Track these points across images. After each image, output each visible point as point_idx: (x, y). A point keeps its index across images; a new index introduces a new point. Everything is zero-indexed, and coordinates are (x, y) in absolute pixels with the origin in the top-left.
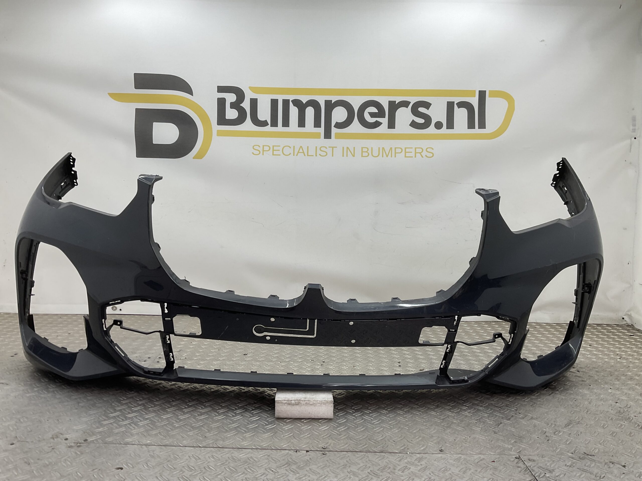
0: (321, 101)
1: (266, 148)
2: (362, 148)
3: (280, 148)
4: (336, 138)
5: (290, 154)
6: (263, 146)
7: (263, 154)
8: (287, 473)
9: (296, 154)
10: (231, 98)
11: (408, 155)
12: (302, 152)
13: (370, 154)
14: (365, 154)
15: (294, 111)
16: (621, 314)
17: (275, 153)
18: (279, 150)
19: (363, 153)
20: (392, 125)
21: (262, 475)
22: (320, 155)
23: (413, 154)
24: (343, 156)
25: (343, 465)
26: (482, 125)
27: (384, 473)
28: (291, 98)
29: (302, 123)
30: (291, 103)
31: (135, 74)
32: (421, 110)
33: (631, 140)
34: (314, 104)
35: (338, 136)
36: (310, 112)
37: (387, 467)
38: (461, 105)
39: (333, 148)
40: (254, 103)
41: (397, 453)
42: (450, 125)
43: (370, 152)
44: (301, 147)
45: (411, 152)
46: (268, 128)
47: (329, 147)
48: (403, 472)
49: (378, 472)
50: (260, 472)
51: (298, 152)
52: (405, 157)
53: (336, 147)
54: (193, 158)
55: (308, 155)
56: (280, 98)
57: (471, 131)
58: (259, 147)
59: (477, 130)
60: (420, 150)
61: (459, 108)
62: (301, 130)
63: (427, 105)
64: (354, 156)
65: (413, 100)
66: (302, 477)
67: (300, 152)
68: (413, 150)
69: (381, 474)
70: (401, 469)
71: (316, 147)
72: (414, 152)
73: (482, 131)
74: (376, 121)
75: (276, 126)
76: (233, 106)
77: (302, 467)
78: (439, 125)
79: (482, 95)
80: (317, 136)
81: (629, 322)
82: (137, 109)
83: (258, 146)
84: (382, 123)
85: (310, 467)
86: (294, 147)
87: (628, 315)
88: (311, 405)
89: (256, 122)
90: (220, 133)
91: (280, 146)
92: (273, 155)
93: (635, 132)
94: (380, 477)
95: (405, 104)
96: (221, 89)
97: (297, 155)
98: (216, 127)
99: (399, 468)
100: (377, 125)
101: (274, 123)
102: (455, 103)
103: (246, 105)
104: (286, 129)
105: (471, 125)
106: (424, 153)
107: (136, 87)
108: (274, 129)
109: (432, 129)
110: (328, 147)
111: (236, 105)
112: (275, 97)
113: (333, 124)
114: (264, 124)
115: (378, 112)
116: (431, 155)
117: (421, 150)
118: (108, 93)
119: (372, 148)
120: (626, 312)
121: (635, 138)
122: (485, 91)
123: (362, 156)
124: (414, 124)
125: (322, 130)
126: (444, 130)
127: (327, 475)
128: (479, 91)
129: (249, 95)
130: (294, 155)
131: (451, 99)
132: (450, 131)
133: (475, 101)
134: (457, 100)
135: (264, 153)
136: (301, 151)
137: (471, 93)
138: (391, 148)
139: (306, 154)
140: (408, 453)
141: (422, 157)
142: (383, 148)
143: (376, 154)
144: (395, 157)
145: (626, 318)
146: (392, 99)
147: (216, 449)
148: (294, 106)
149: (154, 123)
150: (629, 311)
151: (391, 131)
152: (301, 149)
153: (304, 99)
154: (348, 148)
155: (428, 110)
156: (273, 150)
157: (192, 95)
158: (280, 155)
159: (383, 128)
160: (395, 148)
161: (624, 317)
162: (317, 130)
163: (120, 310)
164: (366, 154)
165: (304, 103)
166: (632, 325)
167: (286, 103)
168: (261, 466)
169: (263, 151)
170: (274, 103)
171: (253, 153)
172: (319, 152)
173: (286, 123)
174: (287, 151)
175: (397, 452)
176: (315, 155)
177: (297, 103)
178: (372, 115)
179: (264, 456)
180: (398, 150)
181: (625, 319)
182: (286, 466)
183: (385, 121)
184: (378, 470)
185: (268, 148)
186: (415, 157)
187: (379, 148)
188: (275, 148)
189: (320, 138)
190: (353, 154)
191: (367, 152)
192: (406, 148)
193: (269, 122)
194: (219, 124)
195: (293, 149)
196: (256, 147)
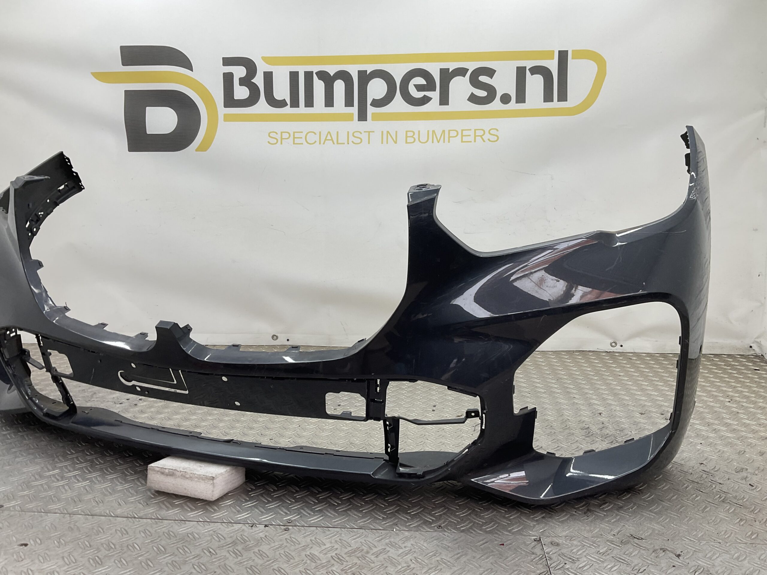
0: (353, 71)
1: (285, 136)
2: (407, 132)
3: (303, 135)
4: (373, 119)
5: (316, 142)
6: (282, 133)
7: (281, 144)
8: (228, 555)
9: (322, 142)
10: (239, 72)
11: (465, 139)
12: (330, 139)
13: (417, 139)
14: (410, 140)
15: (319, 86)
16: (748, 342)
17: (297, 141)
18: (301, 138)
20: (444, 100)
21: (194, 558)
22: (353, 142)
23: (471, 138)
24: (382, 143)
25: (304, 546)
26: (563, 97)
27: (351, 557)
28: (315, 69)
29: (329, 102)
30: (315, 76)
31: (122, 48)
32: (483, 79)
34: (344, 76)
35: (376, 117)
36: (339, 86)
37: (360, 549)
38: (535, 70)
39: (369, 132)
40: (268, 77)
41: (380, 530)
42: (521, 97)
43: (416, 136)
44: (329, 132)
45: (470, 135)
46: (288, 110)
47: (365, 132)
48: (377, 557)
49: (344, 556)
50: (193, 553)
51: (326, 140)
52: (462, 142)
53: (374, 132)
54: (196, 150)
55: (338, 143)
56: (302, 70)
57: (549, 105)
58: (277, 134)
59: (556, 104)
60: (481, 133)
61: (532, 75)
62: (329, 110)
63: (490, 73)
64: (396, 142)
65: (472, 66)
66: (244, 562)
67: (327, 139)
68: (472, 133)
69: (347, 558)
70: (376, 553)
71: (348, 132)
72: (473, 136)
73: (562, 104)
74: (425, 95)
75: (298, 106)
76: (244, 82)
77: (251, 547)
78: (505, 99)
79: (563, 56)
80: (348, 118)
81: (758, 351)
82: (126, 92)
83: (275, 133)
84: (432, 98)
85: (260, 548)
86: (320, 132)
87: (757, 342)
88: (187, 478)
89: (273, 102)
90: (227, 118)
91: (302, 132)
92: (294, 144)
94: (345, 563)
95: (461, 72)
96: (227, 62)
97: (324, 144)
98: (222, 111)
99: (375, 550)
100: (425, 100)
101: (295, 103)
102: (527, 69)
103: (259, 80)
104: (309, 110)
105: (548, 97)
106: (487, 136)
107: (124, 64)
108: (295, 110)
109: (496, 104)
110: (362, 132)
111: (246, 81)
112: (294, 69)
113: (369, 101)
114: (281, 104)
115: (426, 83)
116: (496, 138)
117: (483, 132)
118: (92, 73)
119: (419, 131)
120: (756, 338)
122: (567, 51)
123: (406, 143)
124: (473, 99)
125: (354, 110)
126: (513, 105)
127: (277, 559)
128: (559, 51)
129: (262, 68)
130: (320, 143)
131: (521, 64)
132: (521, 106)
133: (553, 65)
134: (529, 64)
135: (283, 142)
136: (329, 137)
137: (548, 55)
138: (444, 131)
139: (335, 142)
140: (395, 530)
141: (484, 141)
142: (434, 131)
143: (423, 138)
144: (449, 142)
145: (755, 347)
146: (444, 65)
147: (153, 521)
148: (319, 79)
149: (147, 108)
150: (758, 338)
151: (444, 108)
152: (329, 135)
153: (332, 70)
154: (388, 132)
155: (492, 78)
156: (294, 138)
157: (192, 71)
158: (302, 144)
159: (434, 105)
160: (449, 131)
161: (752, 345)
162: (349, 110)
164: (412, 140)
165: (332, 75)
166: (762, 355)
167: (309, 76)
168: (200, 545)
169: (282, 139)
170: (294, 76)
171: (269, 142)
172: (351, 138)
173: (309, 103)
174: (312, 138)
175: (381, 528)
176: (346, 143)
177: (322, 75)
178: (419, 88)
179: (209, 531)
180: (453, 134)
181: (753, 348)
182: (231, 545)
183: (435, 95)
184: (346, 554)
185: (288, 135)
186: (475, 141)
187: (428, 131)
188: (297, 135)
189: (352, 120)
190: (395, 140)
191: (412, 137)
192: (462, 130)
193: (288, 102)
194: (226, 105)
195: (319, 135)
196: (272, 135)
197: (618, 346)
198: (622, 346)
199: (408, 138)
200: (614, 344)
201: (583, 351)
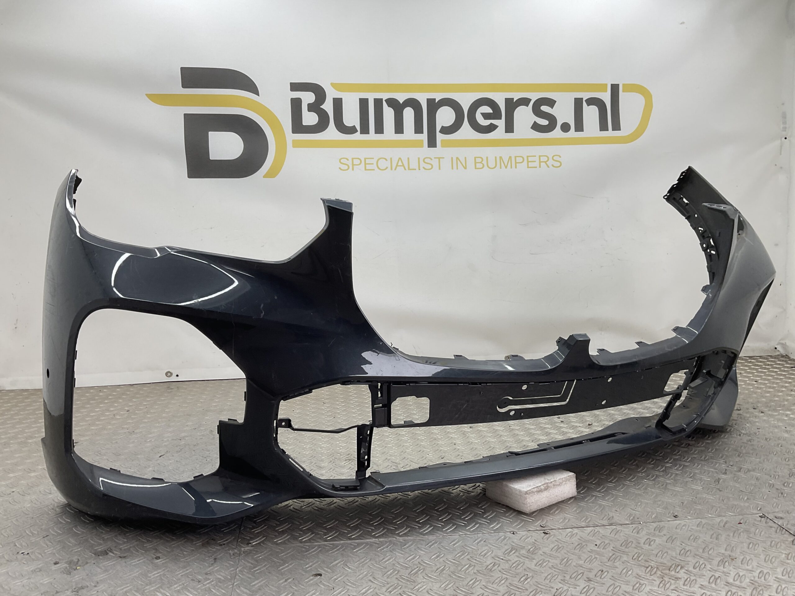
0: (423, 100)
1: (356, 162)
3: (374, 161)
4: (442, 146)
5: (387, 168)
6: (353, 159)
7: (353, 170)
8: (521, 559)
9: (394, 168)
10: (308, 98)
11: (531, 165)
12: (402, 165)
13: (485, 165)
15: (389, 113)
16: (774, 344)
17: (368, 167)
18: (373, 164)
19: (477, 164)
20: (509, 128)
21: (494, 566)
22: (424, 168)
23: (537, 164)
24: (453, 169)
25: (579, 545)
26: (617, 126)
28: (384, 96)
29: (399, 128)
30: (384, 103)
31: (182, 69)
32: (544, 108)
33: (781, 140)
34: (413, 103)
35: (445, 144)
36: (409, 114)
37: (629, 542)
38: (591, 101)
39: (439, 158)
40: (338, 103)
42: (579, 127)
43: (485, 162)
44: (400, 159)
46: (358, 136)
47: (435, 158)
48: (650, 545)
49: (622, 548)
51: (397, 165)
52: (528, 167)
53: (444, 158)
54: (264, 177)
55: (409, 169)
56: (371, 97)
57: (604, 134)
58: (348, 160)
59: (610, 133)
60: (545, 159)
61: (588, 106)
62: (399, 137)
63: (551, 103)
64: (465, 168)
65: (534, 97)
66: (542, 563)
67: (399, 165)
68: (537, 159)
70: (646, 543)
71: (419, 158)
73: (617, 133)
74: (491, 123)
75: (368, 133)
76: (311, 107)
77: (533, 551)
78: (565, 128)
79: (615, 89)
80: (419, 144)
81: (783, 352)
82: (185, 115)
83: (345, 160)
84: (498, 126)
85: (543, 551)
86: (391, 159)
87: (782, 344)
89: (342, 128)
90: (296, 144)
91: (373, 158)
92: (366, 170)
93: (785, 131)
95: (525, 102)
96: (295, 87)
97: (395, 169)
98: (290, 137)
99: (642, 540)
100: (491, 128)
101: (365, 130)
102: (584, 100)
103: (328, 106)
104: (379, 137)
105: (603, 127)
106: (550, 162)
107: (184, 86)
108: (365, 137)
109: (557, 132)
110: (433, 158)
111: (314, 107)
112: (364, 96)
113: (438, 128)
114: (351, 130)
115: (492, 112)
116: (559, 164)
117: (547, 158)
118: (146, 95)
119: (487, 158)
120: (780, 340)
121: (786, 138)
122: (618, 85)
123: (476, 168)
124: (536, 127)
125: (424, 137)
126: (572, 133)
127: (568, 558)
128: (612, 85)
129: (331, 94)
130: (391, 169)
131: (579, 95)
132: (579, 134)
133: (606, 98)
134: (585, 96)
135: (355, 168)
136: (400, 163)
137: (601, 87)
138: (510, 157)
139: (407, 168)
140: (641, 523)
141: (548, 167)
142: (501, 158)
143: (492, 164)
144: (516, 168)
145: (779, 348)
146: (509, 95)
148: (389, 106)
149: (210, 133)
150: (782, 339)
151: (510, 136)
153: (401, 98)
154: (457, 158)
155: (552, 108)
156: (365, 164)
157: (259, 96)
158: (374, 170)
159: (500, 133)
160: (516, 157)
161: (776, 347)
162: (419, 136)
163: (177, 376)
164: (481, 166)
165: (401, 103)
166: (786, 355)
167: (378, 103)
168: (485, 554)
169: (353, 165)
170: (364, 103)
171: (340, 168)
172: (422, 164)
173: (379, 129)
174: (383, 164)
175: (627, 523)
176: (417, 168)
177: (392, 103)
178: (486, 116)
180: (519, 160)
182: (514, 551)
183: (501, 123)
184: (621, 546)
185: (359, 161)
186: (540, 167)
187: (496, 157)
188: (368, 161)
189: (422, 146)
190: (465, 166)
191: (480, 163)
192: (528, 157)
193: (358, 128)
194: (294, 131)
195: (390, 161)
196: (343, 161)
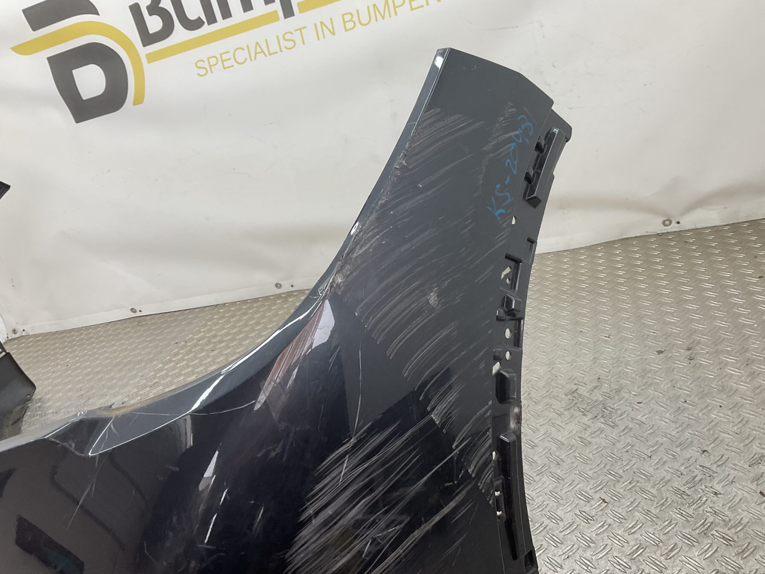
1: (213, 61)
2: (343, 15)
3: (230, 55)
4: (301, 11)
5: (246, 59)
6: (208, 59)
7: (212, 72)
12: (260, 51)
13: (357, 21)
17: (227, 64)
18: (230, 59)
22: (286, 47)
24: (319, 39)
29: (247, 4)
31: (24, 11)
35: (303, 8)
39: (300, 29)
43: (355, 19)
44: (257, 43)
46: (206, 29)
47: (296, 30)
51: (256, 53)
52: (412, 9)
53: (305, 27)
54: (134, 104)
55: (270, 54)
58: (204, 62)
62: (249, 15)
64: (333, 34)
67: (257, 52)
71: (277, 36)
75: (215, 21)
76: (152, 10)
82: (48, 59)
86: (248, 46)
89: (188, 24)
90: (152, 58)
91: (229, 52)
92: (225, 68)
97: (255, 59)
101: (211, 18)
104: (229, 22)
107: (33, 29)
108: (213, 27)
110: (293, 31)
111: (154, 9)
114: (198, 24)
118: (11, 48)
119: (357, 11)
123: (346, 30)
125: (277, 6)
130: (251, 60)
135: (213, 69)
136: (259, 50)
138: (387, 2)
139: (267, 53)
142: (374, 6)
143: (365, 19)
144: (396, 14)
149: (73, 72)
152: (258, 47)
154: (322, 23)
156: (223, 61)
157: (99, 15)
158: (233, 66)
162: (272, 7)
163: (140, 311)
164: (352, 25)
169: (210, 66)
171: (199, 74)
172: (283, 43)
173: (226, 12)
174: (241, 56)
176: (278, 50)
185: (214, 59)
186: (428, 4)
187: (368, 7)
188: (224, 57)
189: (277, 19)
190: (332, 31)
191: (350, 20)
193: (204, 19)
194: (145, 44)
195: (247, 50)
196: (200, 64)
197: (674, 224)
198: (678, 223)
199: (347, 24)
200: (667, 222)
201: (627, 239)
